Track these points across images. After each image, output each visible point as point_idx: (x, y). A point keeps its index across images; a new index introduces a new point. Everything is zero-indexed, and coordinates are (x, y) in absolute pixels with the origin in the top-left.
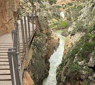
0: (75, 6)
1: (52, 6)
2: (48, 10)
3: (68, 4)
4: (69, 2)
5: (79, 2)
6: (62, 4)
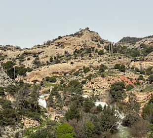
0: (62, 82)
1: (16, 82)
2: (6, 93)
4: (48, 75)
5: (67, 75)
6: (33, 79)
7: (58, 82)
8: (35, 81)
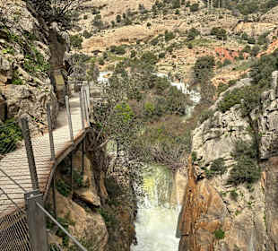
0: (133, 54)
3: (112, 51)
4: (114, 44)
5: (142, 43)
6: (92, 49)
7: (128, 54)
8: (96, 52)
